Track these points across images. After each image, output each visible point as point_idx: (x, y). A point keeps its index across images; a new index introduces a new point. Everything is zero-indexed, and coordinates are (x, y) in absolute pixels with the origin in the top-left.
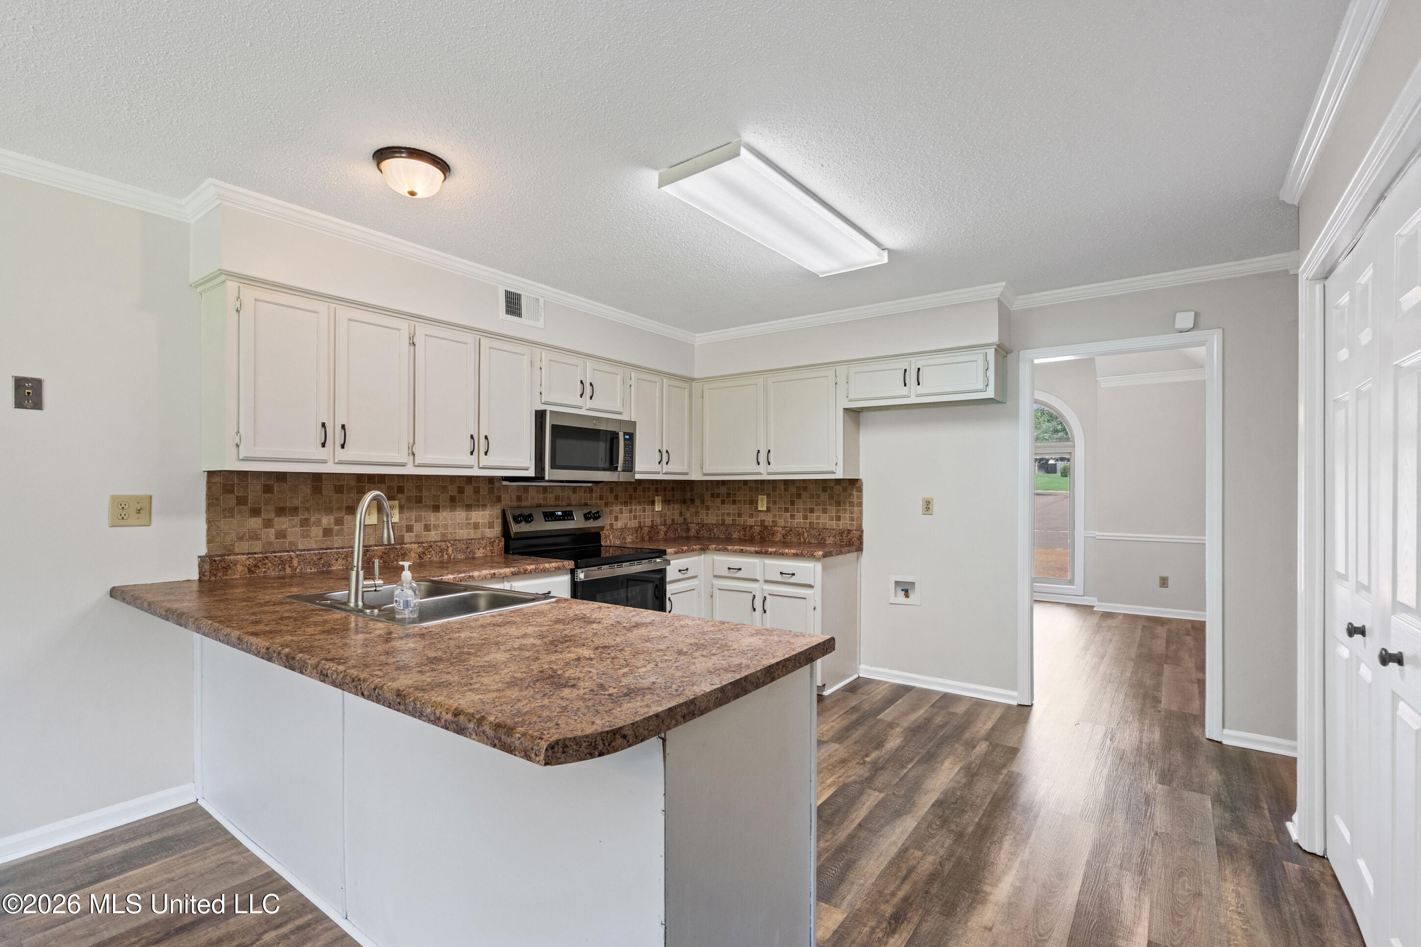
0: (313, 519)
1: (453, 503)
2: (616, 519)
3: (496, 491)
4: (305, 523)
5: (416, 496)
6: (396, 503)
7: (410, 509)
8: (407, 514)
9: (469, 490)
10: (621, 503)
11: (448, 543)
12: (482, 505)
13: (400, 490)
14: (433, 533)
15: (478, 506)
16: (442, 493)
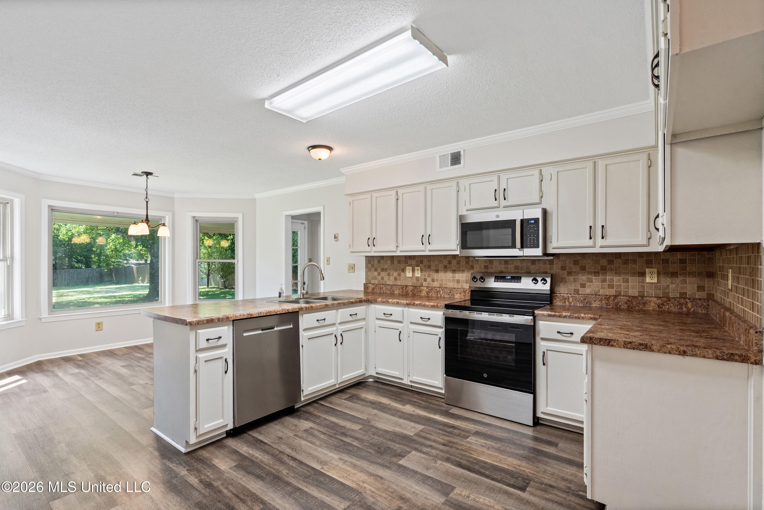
0: (391, 273)
1: (446, 269)
2: (583, 286)
3: (470, 263)
4: (389, 274)
5: (428, 265)
6: (419, 268)
7: (426, 271)
8: (424, 273)
9: (454, 262)
10: (590, 273)
11: (440, 289)
12: (462, 270)
13: (421, 262)
14: (436, 283)
15: (460, 271)
16: (440, 263)
